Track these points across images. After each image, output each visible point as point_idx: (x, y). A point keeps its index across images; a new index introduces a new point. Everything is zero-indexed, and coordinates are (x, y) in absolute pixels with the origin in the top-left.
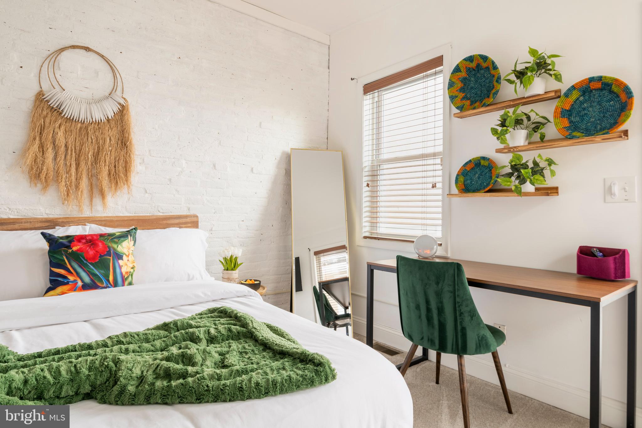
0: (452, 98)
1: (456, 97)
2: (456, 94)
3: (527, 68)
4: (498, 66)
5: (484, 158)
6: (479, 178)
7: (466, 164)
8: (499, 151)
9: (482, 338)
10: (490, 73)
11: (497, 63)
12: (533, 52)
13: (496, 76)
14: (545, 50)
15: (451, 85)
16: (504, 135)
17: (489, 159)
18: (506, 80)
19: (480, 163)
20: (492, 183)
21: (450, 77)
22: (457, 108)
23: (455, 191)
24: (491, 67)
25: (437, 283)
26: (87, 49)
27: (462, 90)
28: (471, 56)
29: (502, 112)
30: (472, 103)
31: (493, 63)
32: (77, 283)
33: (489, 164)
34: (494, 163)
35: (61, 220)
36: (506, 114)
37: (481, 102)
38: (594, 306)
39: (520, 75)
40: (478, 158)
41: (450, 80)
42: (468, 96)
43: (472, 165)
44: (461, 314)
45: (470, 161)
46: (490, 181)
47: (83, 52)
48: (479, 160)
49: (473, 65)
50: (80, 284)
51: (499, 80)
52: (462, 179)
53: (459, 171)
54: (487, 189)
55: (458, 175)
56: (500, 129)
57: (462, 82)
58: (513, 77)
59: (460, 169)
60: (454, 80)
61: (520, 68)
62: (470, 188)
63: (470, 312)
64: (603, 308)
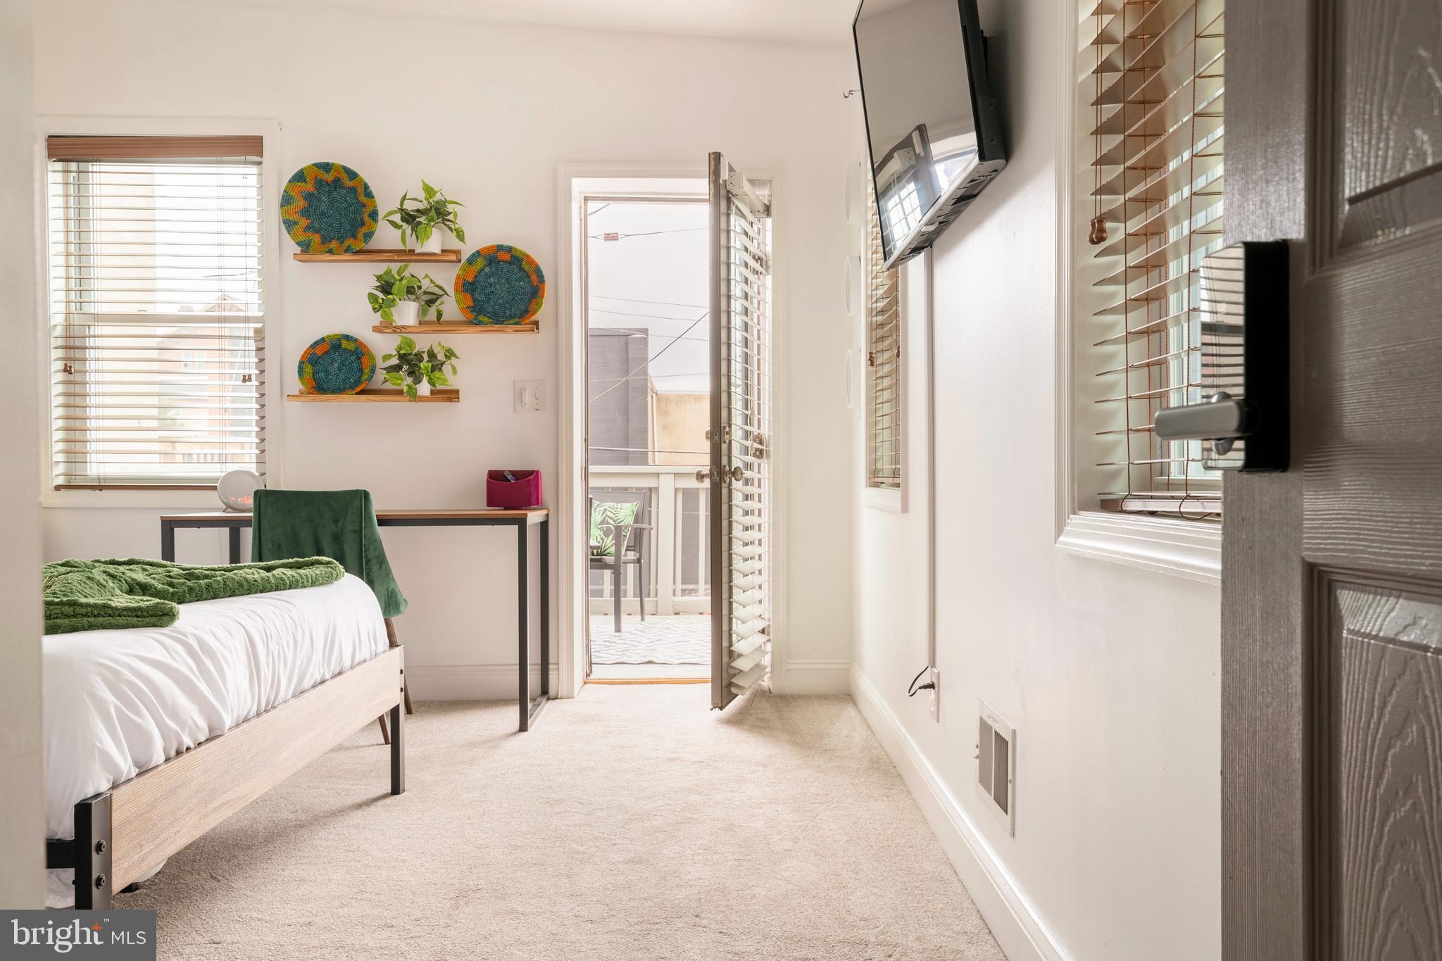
0: (289, 224)
1: (296, 223)
2: (295, 217)
3: (418, 211)
4: (374, 193)
5: (347, 338)
6: (340, 370)
7: (316, 344)
8: (376, 329)
10: (357, 199)
11: (373, 188)
12: (429, 191)
13: (371, 209)
14: (443, 190)
15: (286, 200)
16: (389, 306)
17: (356, 340)
18: (388, 220)
19: (340, 345)
20: (366, 380)
21: (287, 187)
22: (299, 244)
23: (295, 385)
24: (361, 191)
27: (305, 213)
28: (328, 164)
29: (381, 268)
30: (325, 240)
31: (366, 187)
33: (357, 348)
34: (366, 347)
36: (388, 272)
37: (342, 243)
39: (409, 218)
40: (337, 335)
41: (285, 191)
42: (317, 225)
43: (326, 347)
45: (323, 339)
46: (361, 376)
48: (339, 340)
49: (329, 177)
51: (374, 215)
52: (308, 369)
53: (303, 356)
54: (359, 389)
55: (301, 363)
56: (380, 295)
57: (305, 199)
58: (397, 218)
59: (306, 352)
60: (292, 193)
61: (410, 206)
62: (326, 386)
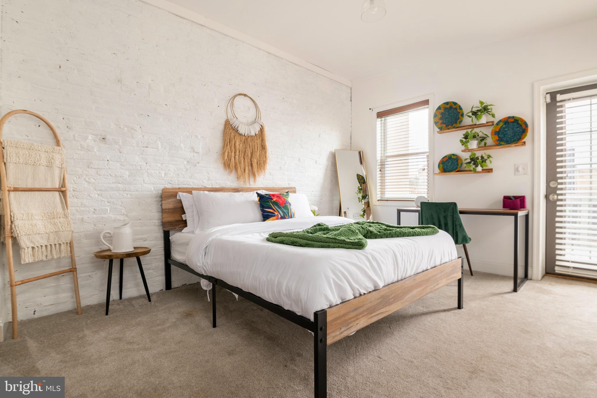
0: (436, 123)
1: (438, 122)
2: (438, 121)
3: (478, 110)
4: (462, 108)
5: (453, 155)
6: (451, 165)
7: (444, 158)
8: (463, 151)
9: (464, 236)
10: (457, 111)
11: (462, 107)
12: (481, 103)
13: (461, 113)
14: (487, 102)
15: (435, 116)
16: (467, 143)
17: (456, 155)
18: (467, 116)
19: (451, 157)
20: (459, 167)
21: (435, 112)
22: (439, 128)
23: (437, 170)
24: (458, 108)
25: (445, 212)
26: (245, 95)
27: (441, 119)
28: (447, 102)
29: (464, 132)
30: (447, 126)
31: (460, 106)
32: (278, 216)
33: (456, 158)
34: (459, 157)
35: (240, 189)
36: (467, 132)
37: (452, 126)
38: (516, 215)
39: (475, 113)
40: (450, 154)
41: (435, 113)
42: (444, 122)
43: (447, 158)
44: (456, 225)
45: (446, 156)
46: (458, 166)
47: (243, 97)
48: (451, 156)
49: (448, 106)
50: (280, 216)
51: (462, 115)
52: (441, 166)
53: (440, 162)
54: (457, 170)
55: (439, 164)
56: (464, 140)
57: (441, 114)
58: (470, 114)
59: (441, 160)
60: (437, 114)
61: (474, 110)
62: (446, 170)
63: (459, 224)
64: (520, 216)
